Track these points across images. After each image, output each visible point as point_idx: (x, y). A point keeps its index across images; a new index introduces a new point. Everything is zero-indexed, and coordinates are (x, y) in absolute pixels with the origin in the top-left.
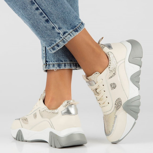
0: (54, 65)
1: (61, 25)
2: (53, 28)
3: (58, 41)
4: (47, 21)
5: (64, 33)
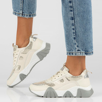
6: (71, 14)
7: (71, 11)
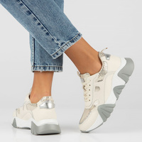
0: (40, 68)
1: (59, 37)
2: (53, 40)
3: (57, 50)
4: (47, 34)
5: (62, 44)
6: (24, 9)
7: (21, 5)
